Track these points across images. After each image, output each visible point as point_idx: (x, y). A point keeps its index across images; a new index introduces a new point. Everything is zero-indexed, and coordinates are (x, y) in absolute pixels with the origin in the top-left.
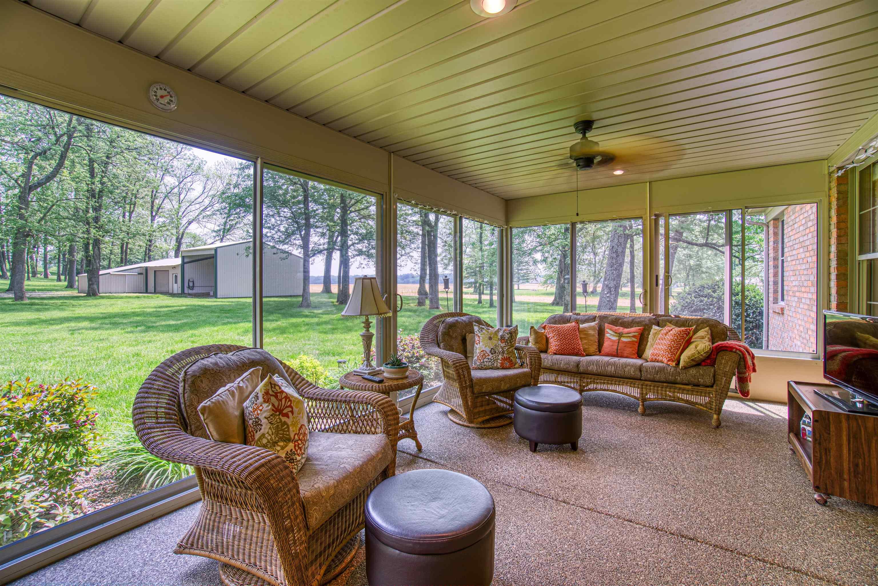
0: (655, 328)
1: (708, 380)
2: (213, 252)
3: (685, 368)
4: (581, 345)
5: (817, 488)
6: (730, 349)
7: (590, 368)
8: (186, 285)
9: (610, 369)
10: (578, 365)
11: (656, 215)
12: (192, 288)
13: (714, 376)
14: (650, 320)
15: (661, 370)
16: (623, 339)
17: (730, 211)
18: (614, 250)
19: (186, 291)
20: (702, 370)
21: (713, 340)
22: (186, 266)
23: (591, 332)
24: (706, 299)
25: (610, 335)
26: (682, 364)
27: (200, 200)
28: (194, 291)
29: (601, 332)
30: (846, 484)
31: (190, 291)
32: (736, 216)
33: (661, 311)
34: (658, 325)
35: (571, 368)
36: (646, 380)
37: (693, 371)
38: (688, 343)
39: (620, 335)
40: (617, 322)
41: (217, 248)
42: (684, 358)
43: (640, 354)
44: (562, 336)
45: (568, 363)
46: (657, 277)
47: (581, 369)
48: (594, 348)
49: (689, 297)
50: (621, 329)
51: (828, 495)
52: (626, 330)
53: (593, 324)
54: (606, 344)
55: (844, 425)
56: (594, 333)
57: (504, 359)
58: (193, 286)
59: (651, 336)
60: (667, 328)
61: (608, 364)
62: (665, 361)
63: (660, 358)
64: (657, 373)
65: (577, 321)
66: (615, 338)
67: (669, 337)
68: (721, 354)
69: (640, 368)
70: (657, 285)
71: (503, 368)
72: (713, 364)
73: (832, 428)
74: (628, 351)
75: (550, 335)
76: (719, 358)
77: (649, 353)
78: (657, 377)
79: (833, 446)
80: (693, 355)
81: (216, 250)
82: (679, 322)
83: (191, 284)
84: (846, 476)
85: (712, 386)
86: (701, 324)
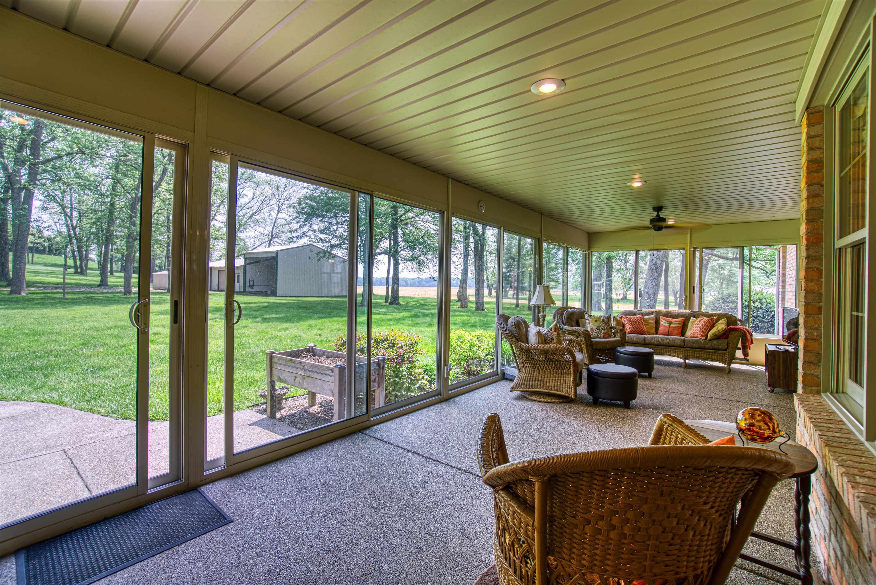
0: (692, 318)
1: (724, 346)
2: (274, 255)
3: (711, 340)
4: (645, 328)
5: (769, 385)
6: (737, 329)
7: (653, 341)
8: (247, 284)
9: (666, 342)
10: (645, 339)
11: (694, 248)
12: (251, 287)
13: (728, 344)
14: (689, 314)
15: (697, 341)
16: (672, 325)
17: (743, 247)
18: (654, 262)
19: (248, 289)
20: (720, 341)
21: (728, 324)
22: (248, 267)
23: (651, 321)
24: (731, 304)
25: (663, 323)
26: (709, 337)
27: (250, 205)
28: (253, 290)
29: (657, 321)
30: (781, 382)
31: (251, 290)
32: (746, 252)
33: (696, 309)
34: (694, 317)
35: (641, 341)
36: (687, 347)
37: (715, 342)
38: (713, 326)
39: (670, 323)
40: (668, 315)
41: (278, 251)
42: (710, 334)
43: (683, 334)
44: (633, 323)
45: (639, 338)
46: (694, 287)
47: (647, 341)
48: (653, 330)
49: (718, 302)
50: (671, 319)
51: (774, 388)
52: (674, 320)
53: (652, 316)
54: (661, 329)
55: (781, 356)
56: (653, 322)
57: (604, 333)
58: (253, 285)
59: (690, 324)
60: (700, 318)
61: (664, 338)
62: (699, 336)
63: (696, 335)
64: (694, 343)
65: (642, 315)
66: (667, 325)
67: (702, 323)
68: (732, 332)
69: (684, 341)
70: (694, 292)
71: (604, 338)
72: (727, 338)
73: (776, 358)
74: (675, 332)
75: (626, 322)
76: (730, 334)
77: (688, 333)
78: (694, 346)
79: (776, 366)
80: (715, 332)
81: (277, 252)
82: (707, 315)
83: (251, 284)
84: (781, 379)
85: (726, 350)
86: (720, 317)
